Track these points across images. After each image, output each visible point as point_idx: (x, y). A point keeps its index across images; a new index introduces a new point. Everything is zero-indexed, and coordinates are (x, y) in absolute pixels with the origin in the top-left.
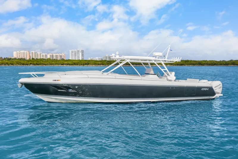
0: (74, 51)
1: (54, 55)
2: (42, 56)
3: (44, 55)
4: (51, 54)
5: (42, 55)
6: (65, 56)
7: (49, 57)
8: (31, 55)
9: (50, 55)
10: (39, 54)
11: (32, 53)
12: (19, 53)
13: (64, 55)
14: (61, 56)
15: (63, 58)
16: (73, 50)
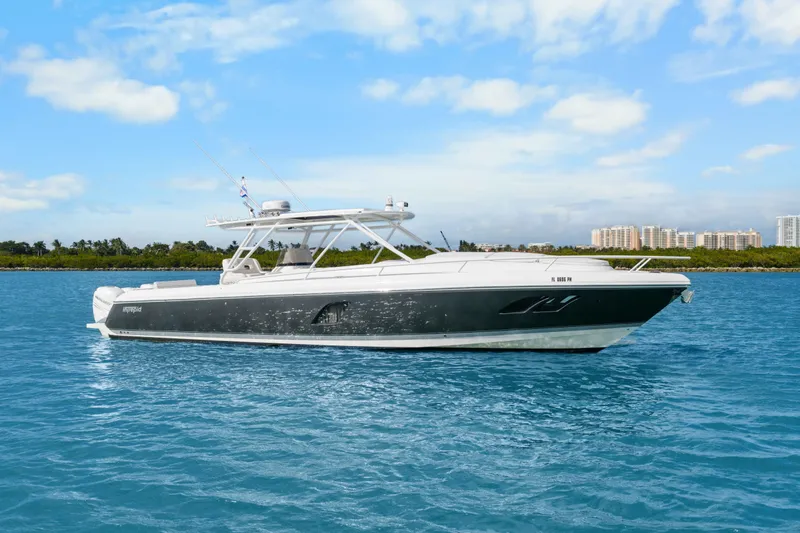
0: (794, 220)
1: (721, 235)
2: (677, 239)
3: (685, 238)
4: (710, 234)
5: (677, 236)
6: (758, 238)
7: (700, 242)
8: (643, 238)
9: (706, 237)
10: (668, 234)
11: (647, 231)
12: (608, 235)
13: (754, 234)
14: (744, 239)
15: (751, 243)
16: (789, 216)
